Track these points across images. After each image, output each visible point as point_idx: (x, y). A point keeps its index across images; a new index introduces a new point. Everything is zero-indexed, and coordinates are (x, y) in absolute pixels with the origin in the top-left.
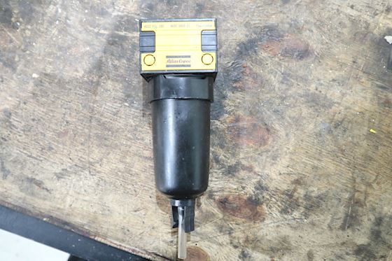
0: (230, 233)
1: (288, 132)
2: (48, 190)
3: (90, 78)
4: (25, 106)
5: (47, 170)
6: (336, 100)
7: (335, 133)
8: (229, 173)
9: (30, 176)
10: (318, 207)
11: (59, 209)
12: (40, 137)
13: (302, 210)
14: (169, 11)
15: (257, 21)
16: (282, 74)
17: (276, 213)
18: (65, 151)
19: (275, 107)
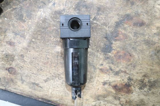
0: (119, 100)
1: (139, 55)
2: (41, 87)
3: (57, 40)
4: (30, 53)
5: (40, 79)
6: (156, 42)
7: (158, 55)
8: (116, 74)
9: (33, 82)
10: (154, 86)
11: (46, 95)
12: (37, 65)
13: (148, 87)
14: (87, 11)
15: (122, 13)
16: (134, 33)
17: (137, 89)
18: (48, 70)
19: (132, 46)
